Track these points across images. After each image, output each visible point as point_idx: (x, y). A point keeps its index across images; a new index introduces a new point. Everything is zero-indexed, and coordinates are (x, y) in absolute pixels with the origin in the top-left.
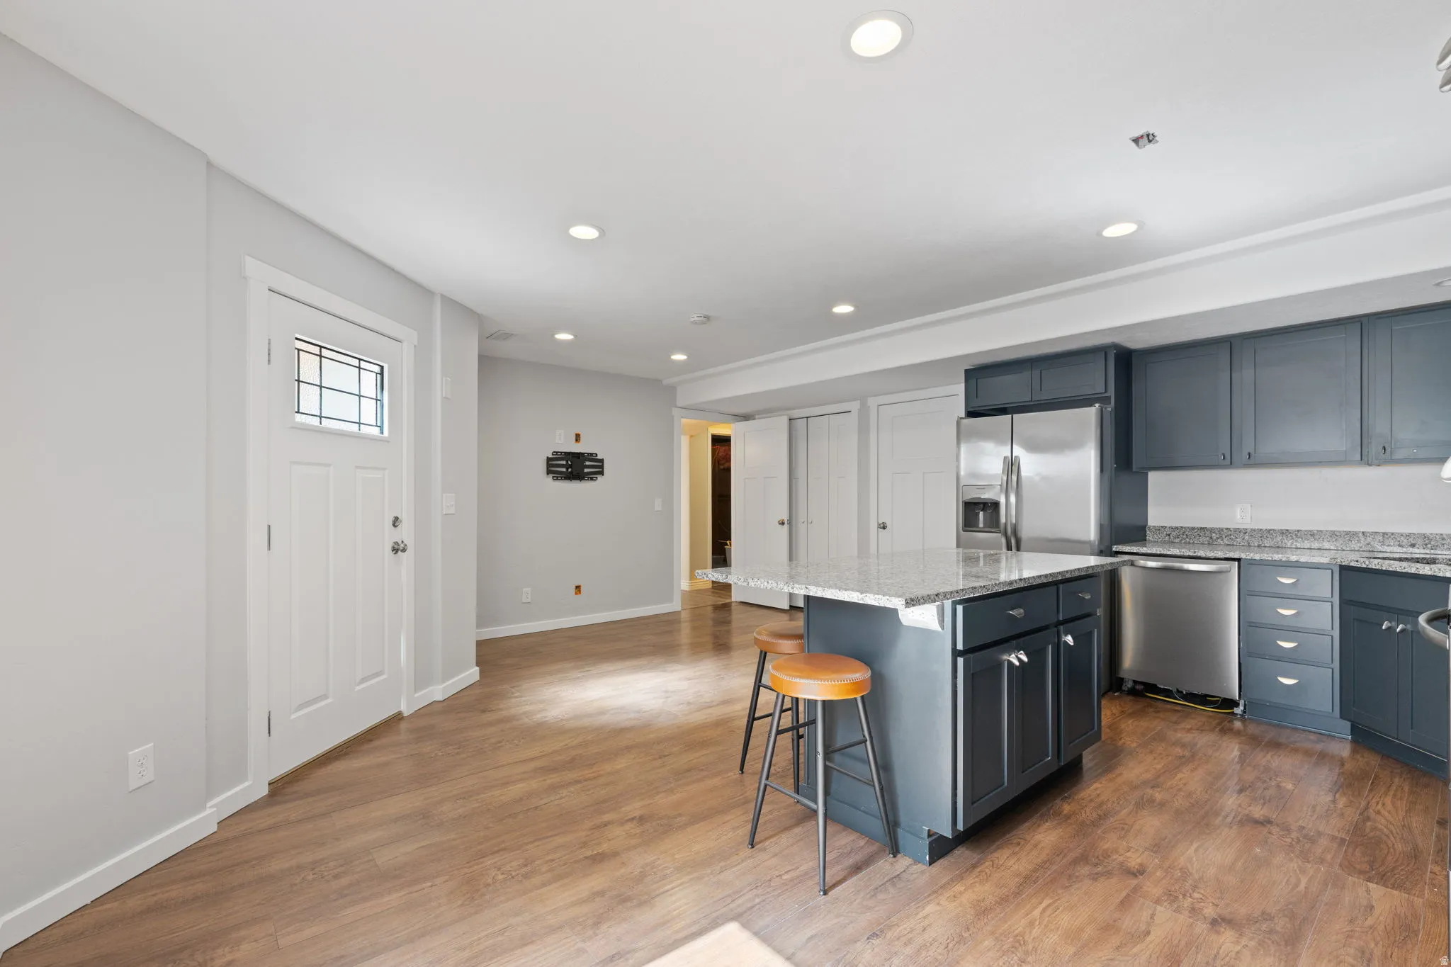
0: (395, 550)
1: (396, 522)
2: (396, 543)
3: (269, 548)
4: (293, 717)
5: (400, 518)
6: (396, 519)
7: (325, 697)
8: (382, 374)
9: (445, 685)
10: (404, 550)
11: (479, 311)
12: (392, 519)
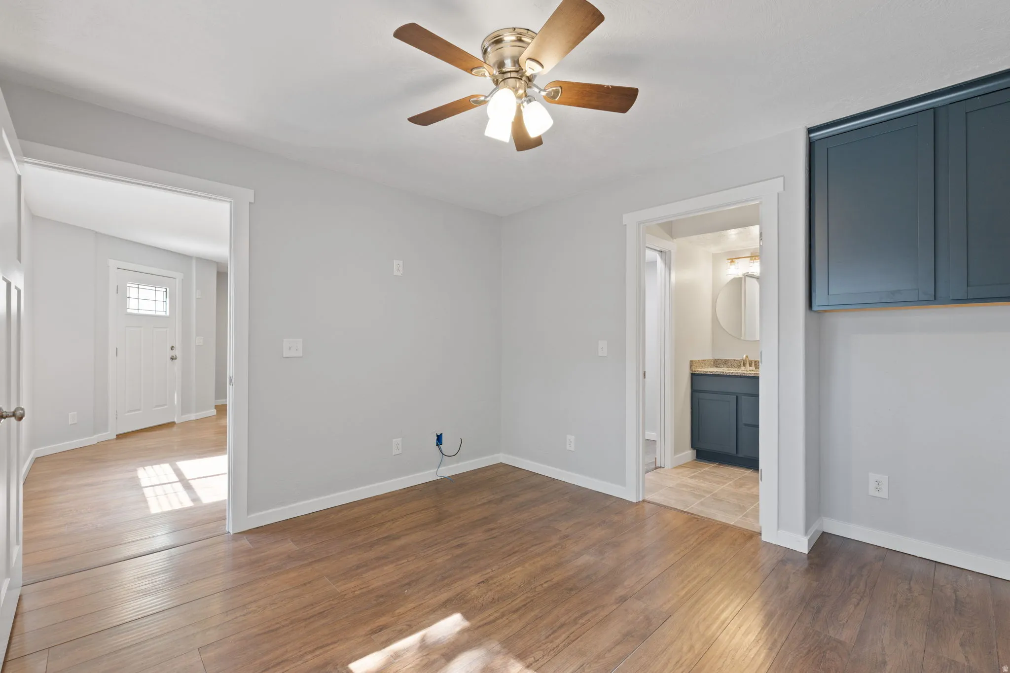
0: (172, 359)
1: (172, 348)
2: (173, 356)
3: (117, 356)
4: (126, 414)
5: (174, 346)
6: (173, 347)
7: (139, 410)
8: (166, 292)
9: (197, 414)
10: (175, 359)
11: (217, 261)
12: (171, 346)
